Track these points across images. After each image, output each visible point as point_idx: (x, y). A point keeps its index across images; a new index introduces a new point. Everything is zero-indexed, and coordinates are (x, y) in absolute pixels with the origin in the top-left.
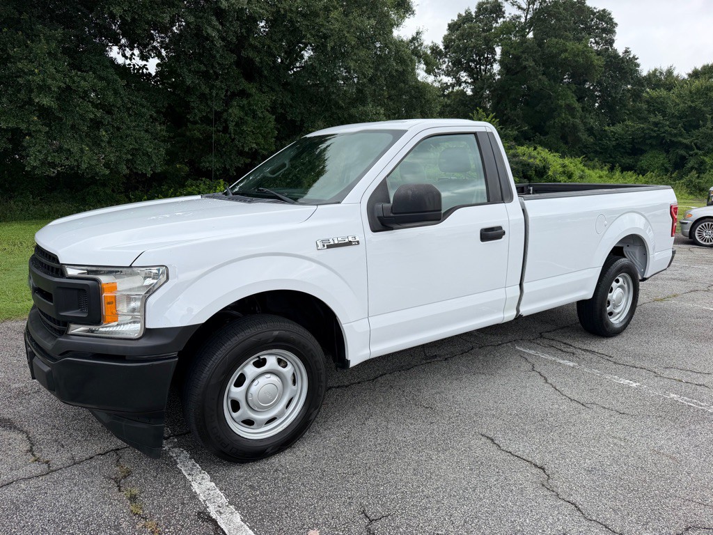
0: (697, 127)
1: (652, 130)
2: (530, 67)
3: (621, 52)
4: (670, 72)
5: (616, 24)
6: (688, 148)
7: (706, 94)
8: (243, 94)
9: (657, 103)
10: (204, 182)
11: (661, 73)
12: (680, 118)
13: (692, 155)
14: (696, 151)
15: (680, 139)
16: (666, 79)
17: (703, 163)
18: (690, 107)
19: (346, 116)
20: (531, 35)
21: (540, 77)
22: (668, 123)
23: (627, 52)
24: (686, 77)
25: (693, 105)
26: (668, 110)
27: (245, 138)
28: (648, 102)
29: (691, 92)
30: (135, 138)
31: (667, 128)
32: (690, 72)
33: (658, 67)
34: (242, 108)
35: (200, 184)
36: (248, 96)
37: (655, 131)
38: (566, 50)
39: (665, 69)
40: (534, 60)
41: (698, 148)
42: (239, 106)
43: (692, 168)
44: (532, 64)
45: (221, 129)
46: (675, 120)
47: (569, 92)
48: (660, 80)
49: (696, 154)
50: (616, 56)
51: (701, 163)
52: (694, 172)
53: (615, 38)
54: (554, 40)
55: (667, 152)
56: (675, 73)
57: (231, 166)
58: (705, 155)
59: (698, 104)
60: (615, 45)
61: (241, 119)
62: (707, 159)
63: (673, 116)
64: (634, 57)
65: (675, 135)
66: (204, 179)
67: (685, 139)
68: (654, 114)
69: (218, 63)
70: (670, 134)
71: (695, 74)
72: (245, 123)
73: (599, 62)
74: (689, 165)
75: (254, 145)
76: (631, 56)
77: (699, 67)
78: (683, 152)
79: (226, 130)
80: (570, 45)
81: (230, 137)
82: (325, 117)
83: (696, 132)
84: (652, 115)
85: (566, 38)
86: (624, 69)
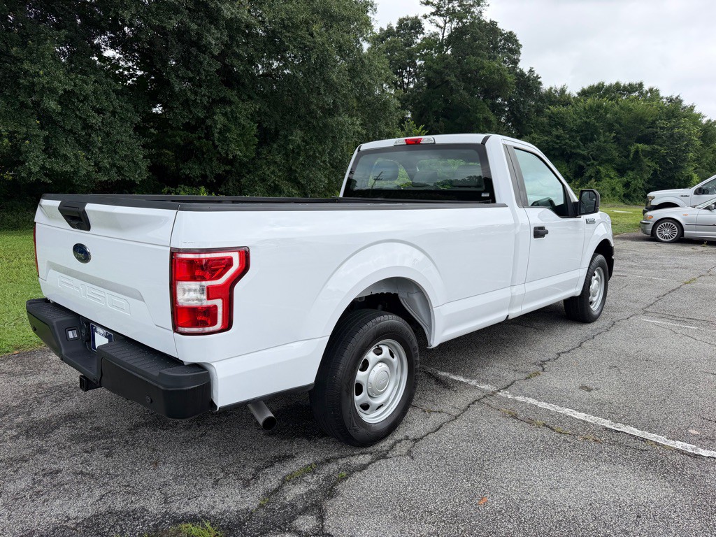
0: (592, 140)
1: (555, 142)
2: (452, 81)
3: (526, 71)
4: (563, 91)
5: (521, 45)
6: (584, 158)
7: (598, 111)
8: (224, 101)
9: (558, 118)
10: (184, 189)
11: (556, 91)
12: (577, 132)
13: (589, 165)
14: (592, 161)
15: (579, 150)
16: (561, 96)
17: (598, 172)
18: (586, 122)
19: (321, 125)
20: (449, 52)
21: (461, 91)
22: (568, 136)
23: (531, 71)
24: (576, 95)
25: (588, 121)
26: (567, 124)
27: (228, 145)
28: (550, 117)
29: (585, 109)
30: (126, 144)
31: (567, 141)
32: (579, 91)
33: (553, 86)
34: (225, 115)
35: (180, 191)
36: (230, 103)
37: (557, 143)
38: (483, 68)
39: (559, 87)
40: (456, 76)
41: (594, 159)
42: (222, 113)
43: (590, 177)
44: (454, 79)
45: (203, 136)
46: (574, 134)
47: (486, 106)
48: (556, 97)
49: (593, 164)
50: (522, 74)
51: (597, 172)
52: (593, 180)
53: (520, 58)
54: (473, 58)
55: (568, 162)
56: (567, 92)
57: (212, 172)
58: (599, 164)
59: (592, 120)
60: (520, 65)
61: (224, 126)
62: (601, 169)
63: (571, 130)
64: (537, 76)
65: (574, 147)
66: (182, 186)
67: (582, 150)
68: (556, 127)
69: (204, 70)
70: (570, 146)
71: (585, 93)
72: (229, 130)
73: (510, 79)
74: (587, 174)
75: (239, 153)
76: (535, 75)
77: (586, 87)
78: (581, 163)
79: (209, 136)
80: (486, 62)
81: (214, 144)
82: (300, 126)
83: (591, 145)
84: (554, 129)
85: (483, 56)
86: (530, 86)
